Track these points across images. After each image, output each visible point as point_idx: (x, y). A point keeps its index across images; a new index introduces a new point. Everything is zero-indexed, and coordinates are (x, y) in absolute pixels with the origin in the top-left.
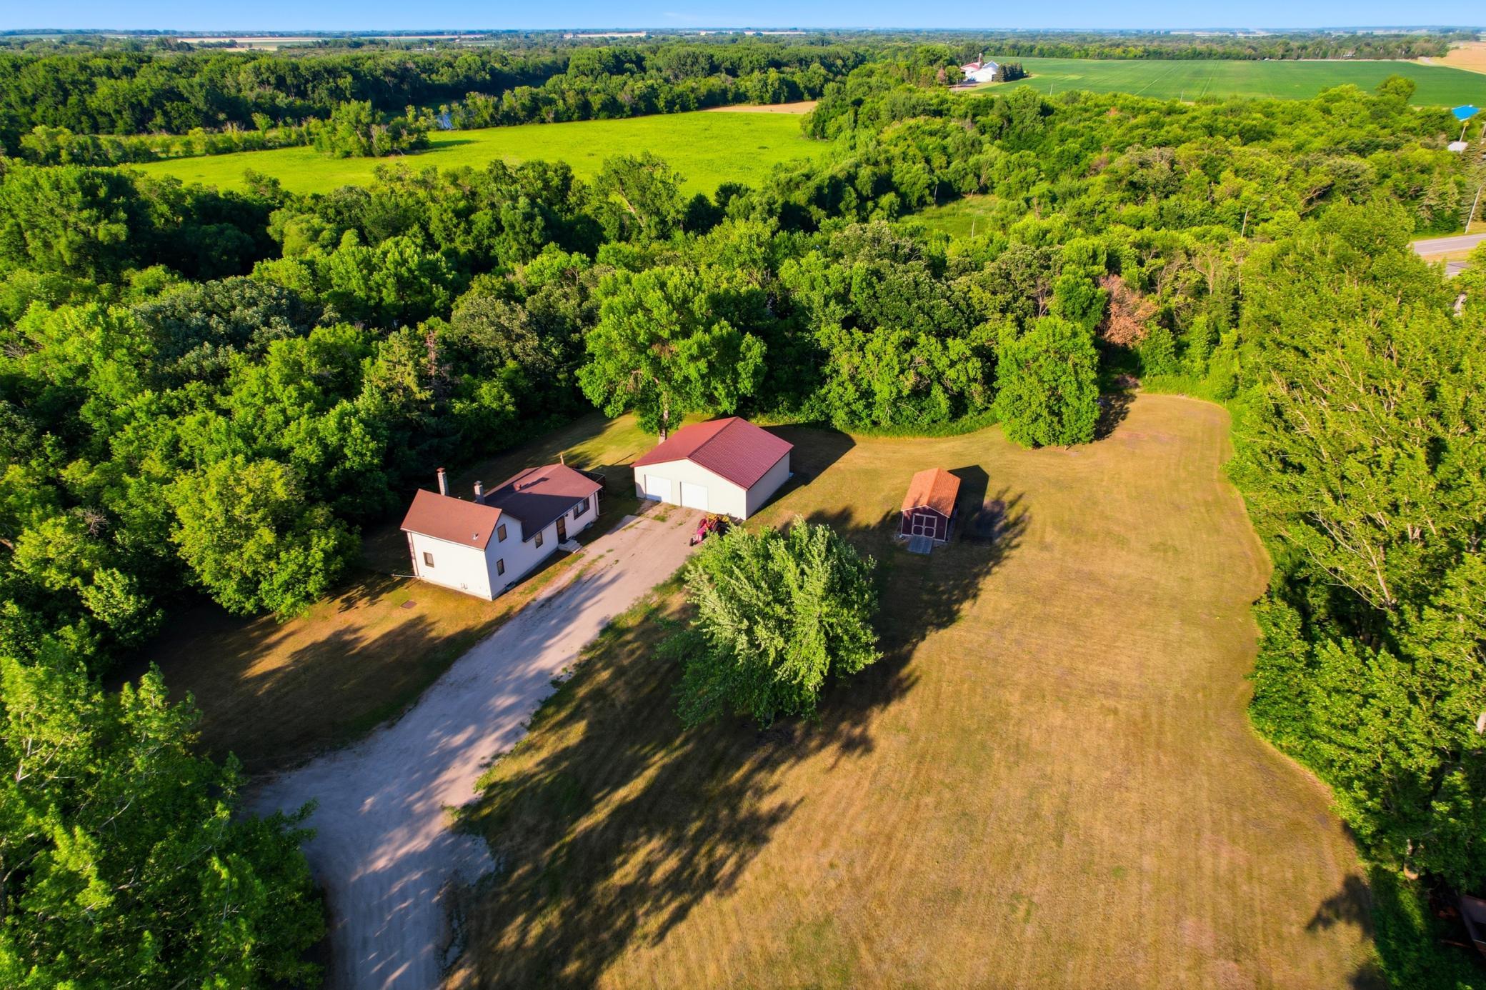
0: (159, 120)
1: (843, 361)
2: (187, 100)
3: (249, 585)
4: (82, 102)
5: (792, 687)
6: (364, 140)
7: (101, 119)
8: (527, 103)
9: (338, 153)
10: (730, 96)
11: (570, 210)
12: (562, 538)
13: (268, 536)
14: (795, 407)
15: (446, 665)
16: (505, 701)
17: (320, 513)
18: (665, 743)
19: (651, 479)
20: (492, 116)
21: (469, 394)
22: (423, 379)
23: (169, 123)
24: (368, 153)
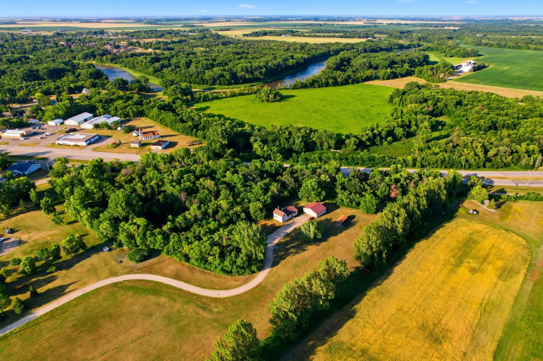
0: (218, 82)
1: (340, 196)
2: (225, 77)
3: (256, 217)
4: (202, 77)
5: (309, 238)
6: (267, 98)
7: (205, 81)
8: (311, 82)
9: (261, 100)
10: (373, 77)
11: (310, 139)
12: (292, 216)
13: (259, 212)
14: (332, 200)
15: (276, 230)
16: (282, 234)
17: (264, 209)
18: (298, 241)
19: (305, 210)
20: (301, 86)
21: (283, 193)
22: (278, 191)
23: (220, 82)
24: (268, 101)
